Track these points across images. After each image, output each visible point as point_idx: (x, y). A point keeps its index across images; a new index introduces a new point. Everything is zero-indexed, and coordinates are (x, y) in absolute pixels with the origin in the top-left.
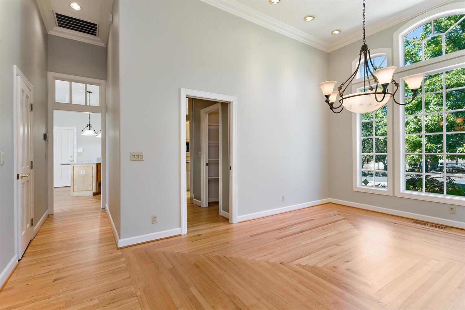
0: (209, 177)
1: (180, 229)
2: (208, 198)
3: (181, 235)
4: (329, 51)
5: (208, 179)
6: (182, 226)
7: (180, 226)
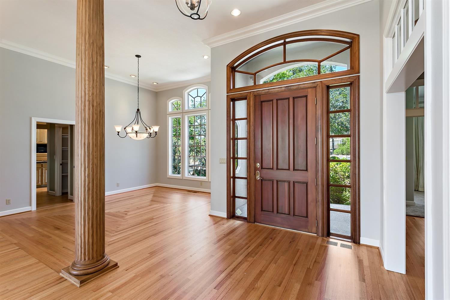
0: (62, 173)
1: (30, 207)
2: (62, 189)
3: (31, 211)
4: (156, 91)
5: (62, 175)
6: (32, 205)
7: (31, 205)
